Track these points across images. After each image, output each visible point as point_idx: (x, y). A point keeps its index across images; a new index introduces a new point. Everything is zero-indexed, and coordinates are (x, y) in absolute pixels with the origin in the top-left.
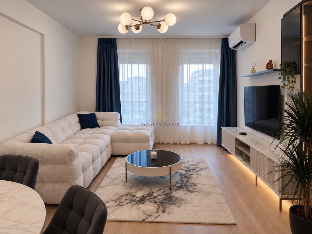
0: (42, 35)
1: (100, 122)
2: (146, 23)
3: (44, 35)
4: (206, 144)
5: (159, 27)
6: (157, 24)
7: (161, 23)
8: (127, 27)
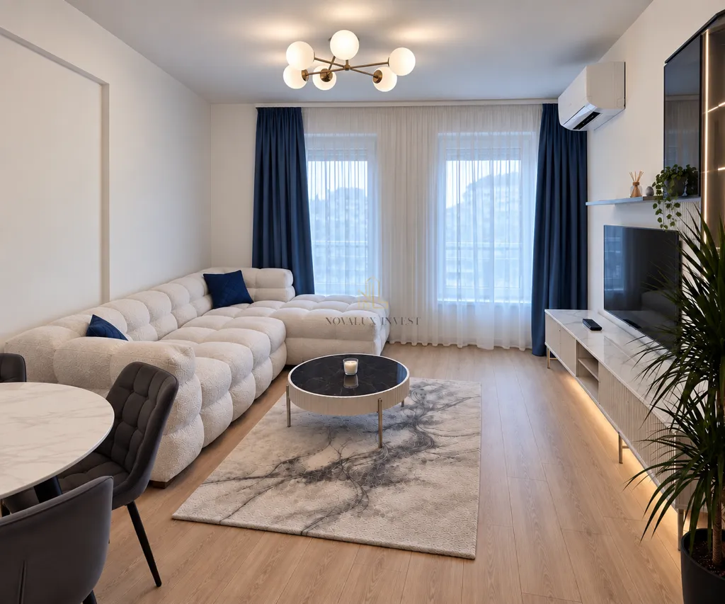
0: (104, 86)
1: (252, 292)
2: (347, 68)
3: (107, 85)
4: (498, 348)
5: (378, 77)
6: (373, 70)
7: (381, 69)
8: (306, 75)
